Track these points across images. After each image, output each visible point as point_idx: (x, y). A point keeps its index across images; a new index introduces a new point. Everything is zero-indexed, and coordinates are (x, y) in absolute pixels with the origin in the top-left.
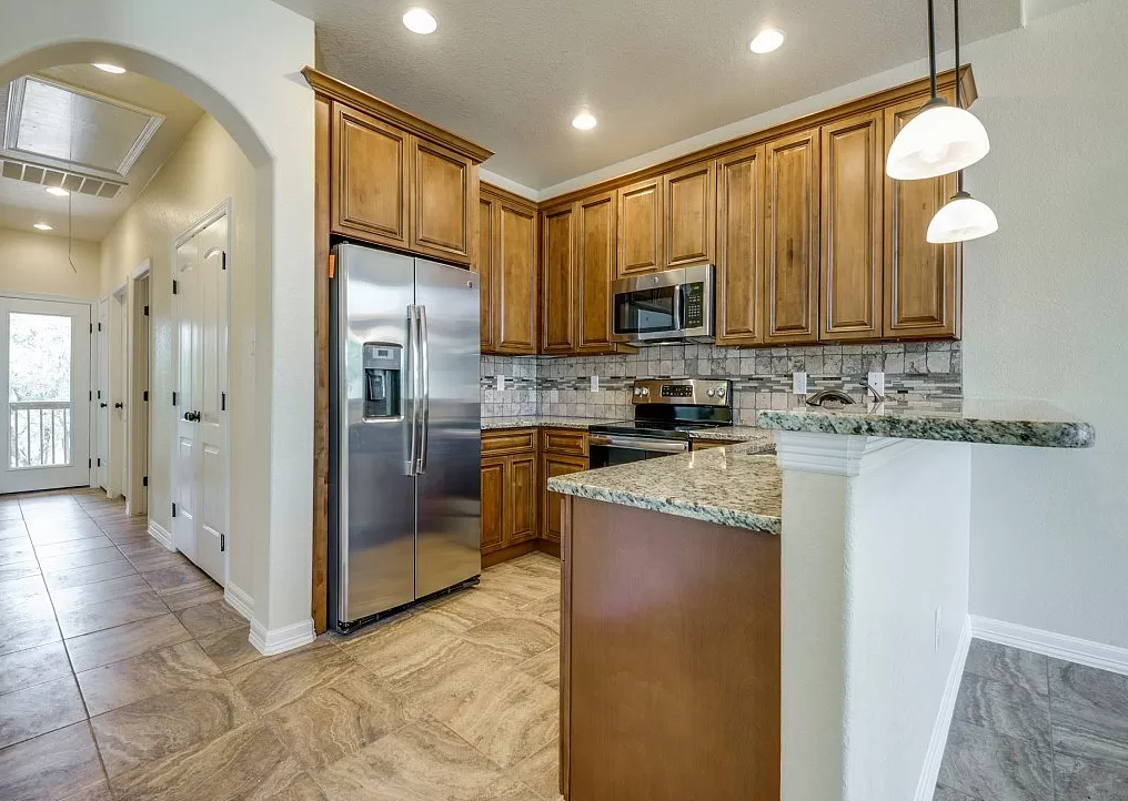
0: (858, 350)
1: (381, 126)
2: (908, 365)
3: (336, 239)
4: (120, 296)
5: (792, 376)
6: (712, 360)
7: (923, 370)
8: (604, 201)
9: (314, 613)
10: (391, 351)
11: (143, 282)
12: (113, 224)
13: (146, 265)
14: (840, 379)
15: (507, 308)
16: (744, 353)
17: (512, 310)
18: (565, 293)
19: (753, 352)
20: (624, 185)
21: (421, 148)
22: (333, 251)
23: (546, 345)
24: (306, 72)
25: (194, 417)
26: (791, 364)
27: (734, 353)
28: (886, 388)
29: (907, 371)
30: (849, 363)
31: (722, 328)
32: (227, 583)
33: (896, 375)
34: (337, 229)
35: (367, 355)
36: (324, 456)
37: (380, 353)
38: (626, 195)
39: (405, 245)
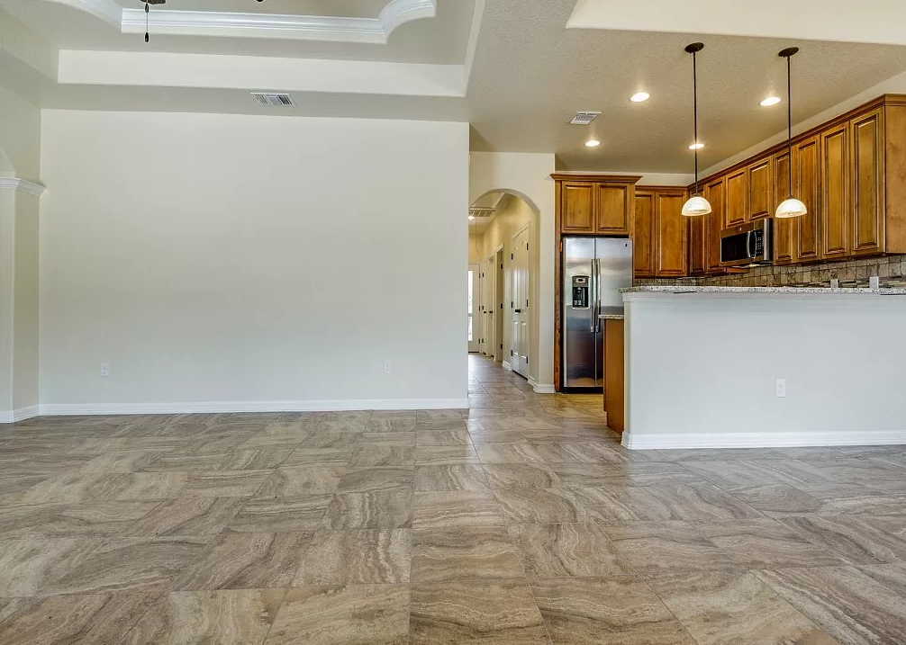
0: (864, 263)
1: (583, 184)
2: (891, 271)
3: (564, 236)
4: (491, 260)
5: (829, 282)
6: (788, 274)
7: (899, 274)
8: (718, 183)
9: (555, 383)
10: (584, 280)
11: (501, 253)
12: (489, 226)
13: (502, 246)
14: (855, 282)
15: (663, 251)
16: (805, 268)
17: (668, 252)
18: (701, 239)
19: (810, 268)
20: (728, 173)
21: (602, 187)
22: (562, 241)
23: (691, 271)
24: (552, 175)
25: (518, 311)
26: (830, 274)
27: (799, 269)
28: (880, 287)
29: (891, 275)
30: (860, 271)
31: (776, 256)
32: (529, 377)
33: (886, 278)
34: (563, 232)
35: (574, 281)
36: (558, 322)
37: (580, 280)
38: (730, 178)
39: (593, 232)
